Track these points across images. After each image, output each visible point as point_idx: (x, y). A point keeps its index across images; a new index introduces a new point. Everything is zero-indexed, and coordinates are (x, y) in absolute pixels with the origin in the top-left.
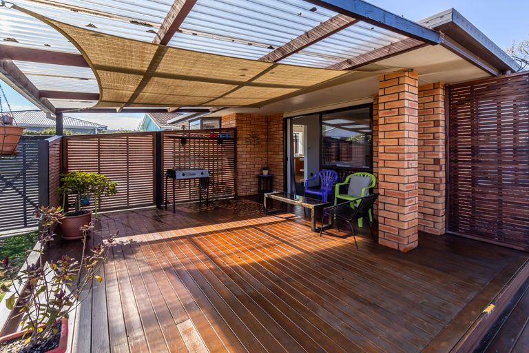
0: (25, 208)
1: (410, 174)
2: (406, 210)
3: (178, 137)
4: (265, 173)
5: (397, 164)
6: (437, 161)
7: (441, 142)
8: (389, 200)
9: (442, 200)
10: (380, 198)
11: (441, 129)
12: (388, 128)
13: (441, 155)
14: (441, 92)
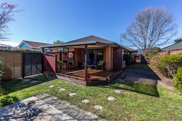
0: (37, 70)
1: (110, 60)
2: (109, 65)
3: (64, 53)
4: (80, 61)
5: (108, 59)
6: (112, 58)
7: (113, 56)
8: (107, 64)
9: (113, 64)
10: (106, 64)
11: (113, 54)
12: (107, 54)
13: (113, 58)
14: (113, 48)
